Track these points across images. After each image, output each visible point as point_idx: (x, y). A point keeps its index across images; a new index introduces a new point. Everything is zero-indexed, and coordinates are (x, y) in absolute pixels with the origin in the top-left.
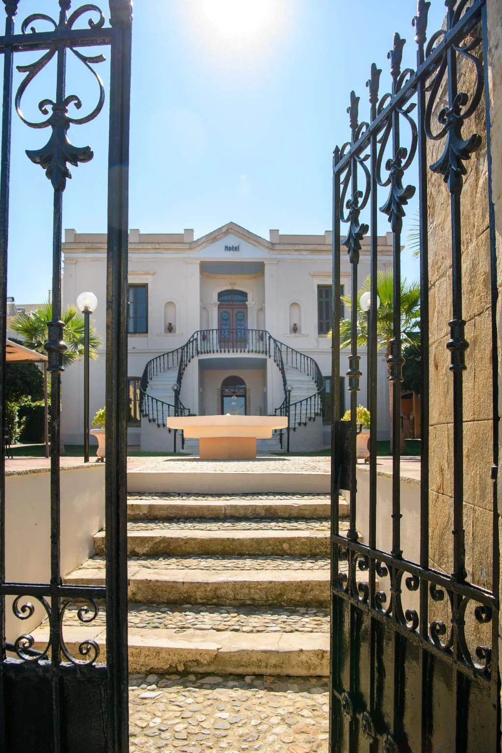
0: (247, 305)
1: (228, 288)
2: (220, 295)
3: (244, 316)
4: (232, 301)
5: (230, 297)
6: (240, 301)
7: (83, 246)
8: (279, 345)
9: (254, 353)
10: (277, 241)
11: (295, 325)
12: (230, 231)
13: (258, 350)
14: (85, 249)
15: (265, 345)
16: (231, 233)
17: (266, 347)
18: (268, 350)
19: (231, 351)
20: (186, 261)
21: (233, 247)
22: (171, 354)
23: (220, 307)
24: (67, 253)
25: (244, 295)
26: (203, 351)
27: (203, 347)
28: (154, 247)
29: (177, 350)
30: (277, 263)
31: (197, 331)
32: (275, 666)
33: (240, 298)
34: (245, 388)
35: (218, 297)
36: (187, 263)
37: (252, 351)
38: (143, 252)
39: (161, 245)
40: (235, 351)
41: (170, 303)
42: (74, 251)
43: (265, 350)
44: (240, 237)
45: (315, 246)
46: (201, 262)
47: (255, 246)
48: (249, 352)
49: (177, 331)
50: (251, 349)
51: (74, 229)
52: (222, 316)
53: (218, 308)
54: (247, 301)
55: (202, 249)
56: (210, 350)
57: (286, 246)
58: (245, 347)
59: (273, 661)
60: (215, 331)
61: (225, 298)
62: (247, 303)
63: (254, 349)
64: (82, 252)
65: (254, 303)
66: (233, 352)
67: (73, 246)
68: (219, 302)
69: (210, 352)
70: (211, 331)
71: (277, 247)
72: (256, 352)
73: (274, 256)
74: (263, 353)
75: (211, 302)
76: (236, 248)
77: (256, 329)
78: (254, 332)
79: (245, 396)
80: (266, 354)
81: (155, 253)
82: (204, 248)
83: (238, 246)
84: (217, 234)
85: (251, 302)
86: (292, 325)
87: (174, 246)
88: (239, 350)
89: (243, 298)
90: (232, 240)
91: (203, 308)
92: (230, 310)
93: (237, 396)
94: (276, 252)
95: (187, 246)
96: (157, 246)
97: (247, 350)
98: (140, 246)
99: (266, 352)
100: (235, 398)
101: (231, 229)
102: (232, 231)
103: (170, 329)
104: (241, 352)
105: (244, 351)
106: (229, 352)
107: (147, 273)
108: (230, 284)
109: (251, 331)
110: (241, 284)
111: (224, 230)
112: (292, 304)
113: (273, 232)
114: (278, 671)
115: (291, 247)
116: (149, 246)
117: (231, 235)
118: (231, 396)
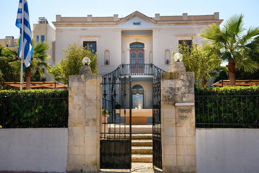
0: (144, 50)
1: (135, 41)
2: (131, 45)
3: (143, 55)
4: (137, 48)
5: (135, 46)
6: (140, 48)
7: (65, 23)
8: (159, 70)
9: (147, 75)
10: (158, 19)
11: (168, 60)
12: (136, 15)
13: (149, 73)
14: (66, 25)
15: (152, 71)
16: (136, 16)
17: (153, 72)
18: (154, 73)
19: (136, 74)
20: (114, 30)
21: (137, 23)
22: (108, 75)
23: (131, 51)
24: (57, 26)
25: (143, 44)
26: (123, 74)
27: (123, 72)
28: (99, 24)
29: (110, 73)
30: (158, 30)
31: (120, 65)
32: (147, 160)
33: (141, 46)
34: (143, 91)
35: (130, 46)
36: (115, 31)
37: (146, 74)
38: (94, 26)
39: (103, 23)
40: (138, 74)
41: (107, 51)
42: (61, 26)
43: (152, 73)
44: (141, 18)
45: (177, 22)
46: (122, 30)
47: (148, 22)
48: (145, 75)
49: (110, 64)
50: (146, 73)
51: (60, 15)
52: (132, 55)
53: (130, 51)
54: (144, 48)
55: (123, 24)
56: (126, 74)
57: (164, 22)
58: (143, 72)
59: (147, 159)
60: (129, 65)
61: (133, 46)
62: (144, 49)
63: (147, 73)
64: (65, 26)
65: (147, 49)
66: (137, 75)
67: (60, 23)
68: (130, 49)
69: (127, 75)
70: (127, 65)
71: (159, 23)
72: (148, 74)
73: (157, 27)
74: (151, 75)
75: (127, 49)
76: (139, 23)
77: (148, 64)
78: (147, 65)
79: (143, 94)
80: (153, 75)
81: (100, 26)
82: (124, 23)
83: (140, 22)
84: (129, 17)
85: (146, 48)
86: (166, 60)
87: (109, 23)
88: (140, 74)
89: (142, 46)
90: (136, 20)
91: (123, 52)
92: (136, 52)
93: (139, 94)
94: (158, 25)
95: (115, 23)
96: (101, 23)
97: (144, 74)
98: (92, 23)
99: (153, 74)
100: (138, 95)
101: (137, 14)
102: (137, 15)
103: (107, 63)
104: (141, 75)
105: (143, 74)
106: (135, 75)
107: (95, 37)
108: (136, 39)
109: (146, 65)
110: (141, 39)
111: (133, 15)
112: (166, 50)
113: (157, 15)
114: (148, 161)
115: (166, 23)
116: (97, 23)
117: (136, 17)
118: (136, 94)
